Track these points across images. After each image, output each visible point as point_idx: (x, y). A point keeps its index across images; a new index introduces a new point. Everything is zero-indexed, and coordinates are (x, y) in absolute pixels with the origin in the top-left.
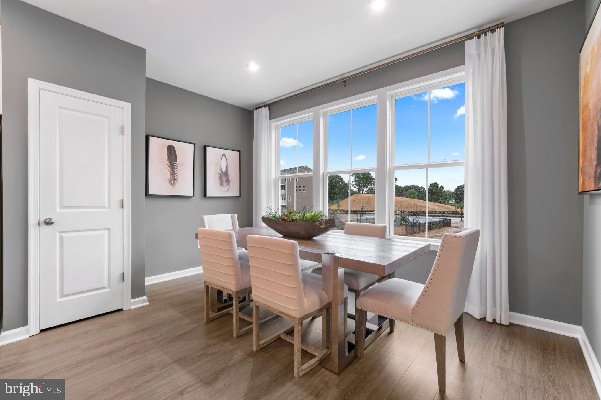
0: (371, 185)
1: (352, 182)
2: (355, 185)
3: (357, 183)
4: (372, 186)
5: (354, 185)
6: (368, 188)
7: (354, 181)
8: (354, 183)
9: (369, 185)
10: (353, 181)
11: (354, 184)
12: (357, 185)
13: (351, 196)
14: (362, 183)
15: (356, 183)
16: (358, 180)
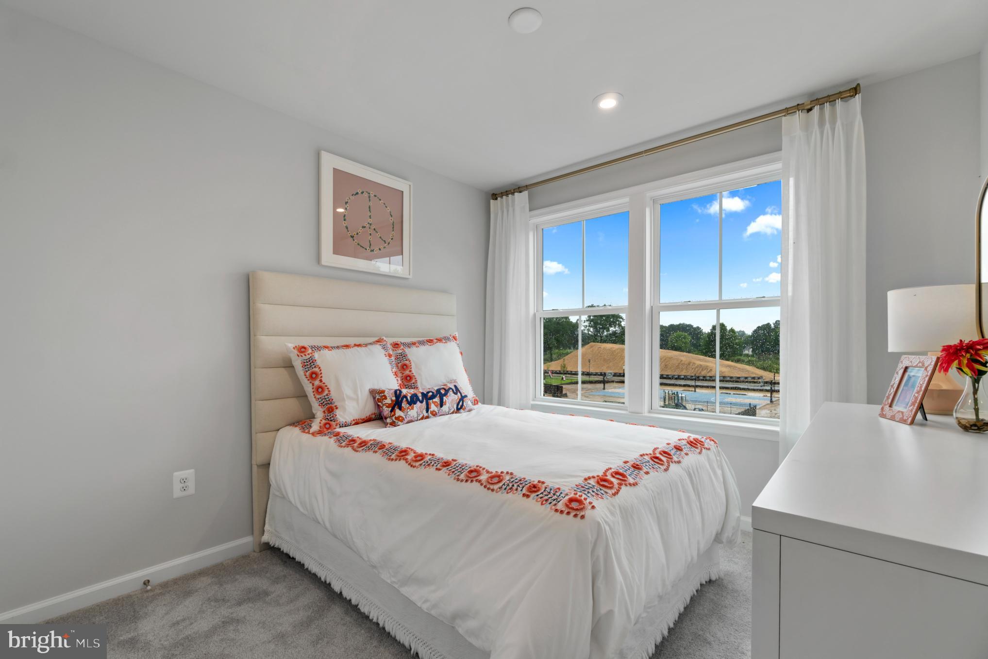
0: (615, 327)
1: (583, 321)
2: (589, 326)
3: (592, 323)
4: (617, 329)
5: (588, 328)
6: (609, 331)
7: (587, 321)
8: (587, 324)
9: (612, 327)
10: (585, 321)
11: (587, 326)
12: (591, 327)
13: (583, 345)
14: (600, 324)
15: (590, 324)
16: (593, 319)
